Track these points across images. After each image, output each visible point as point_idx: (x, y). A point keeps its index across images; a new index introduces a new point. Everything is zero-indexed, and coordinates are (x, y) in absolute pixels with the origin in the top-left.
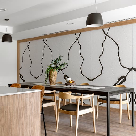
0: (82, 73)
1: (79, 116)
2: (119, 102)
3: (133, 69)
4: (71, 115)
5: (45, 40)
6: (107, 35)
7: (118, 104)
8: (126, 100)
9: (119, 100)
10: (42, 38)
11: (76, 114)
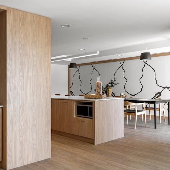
0: (126, 90)
1: (137, 116)
2: (159, 109)
3: (166, 87)
4: (130, 115)
5: (94, 65)
6: (146, 63)
7: (158, 110)
8: (163, 108)
9: (159, 108)
10: (91, 64)
11: (135, 115)
